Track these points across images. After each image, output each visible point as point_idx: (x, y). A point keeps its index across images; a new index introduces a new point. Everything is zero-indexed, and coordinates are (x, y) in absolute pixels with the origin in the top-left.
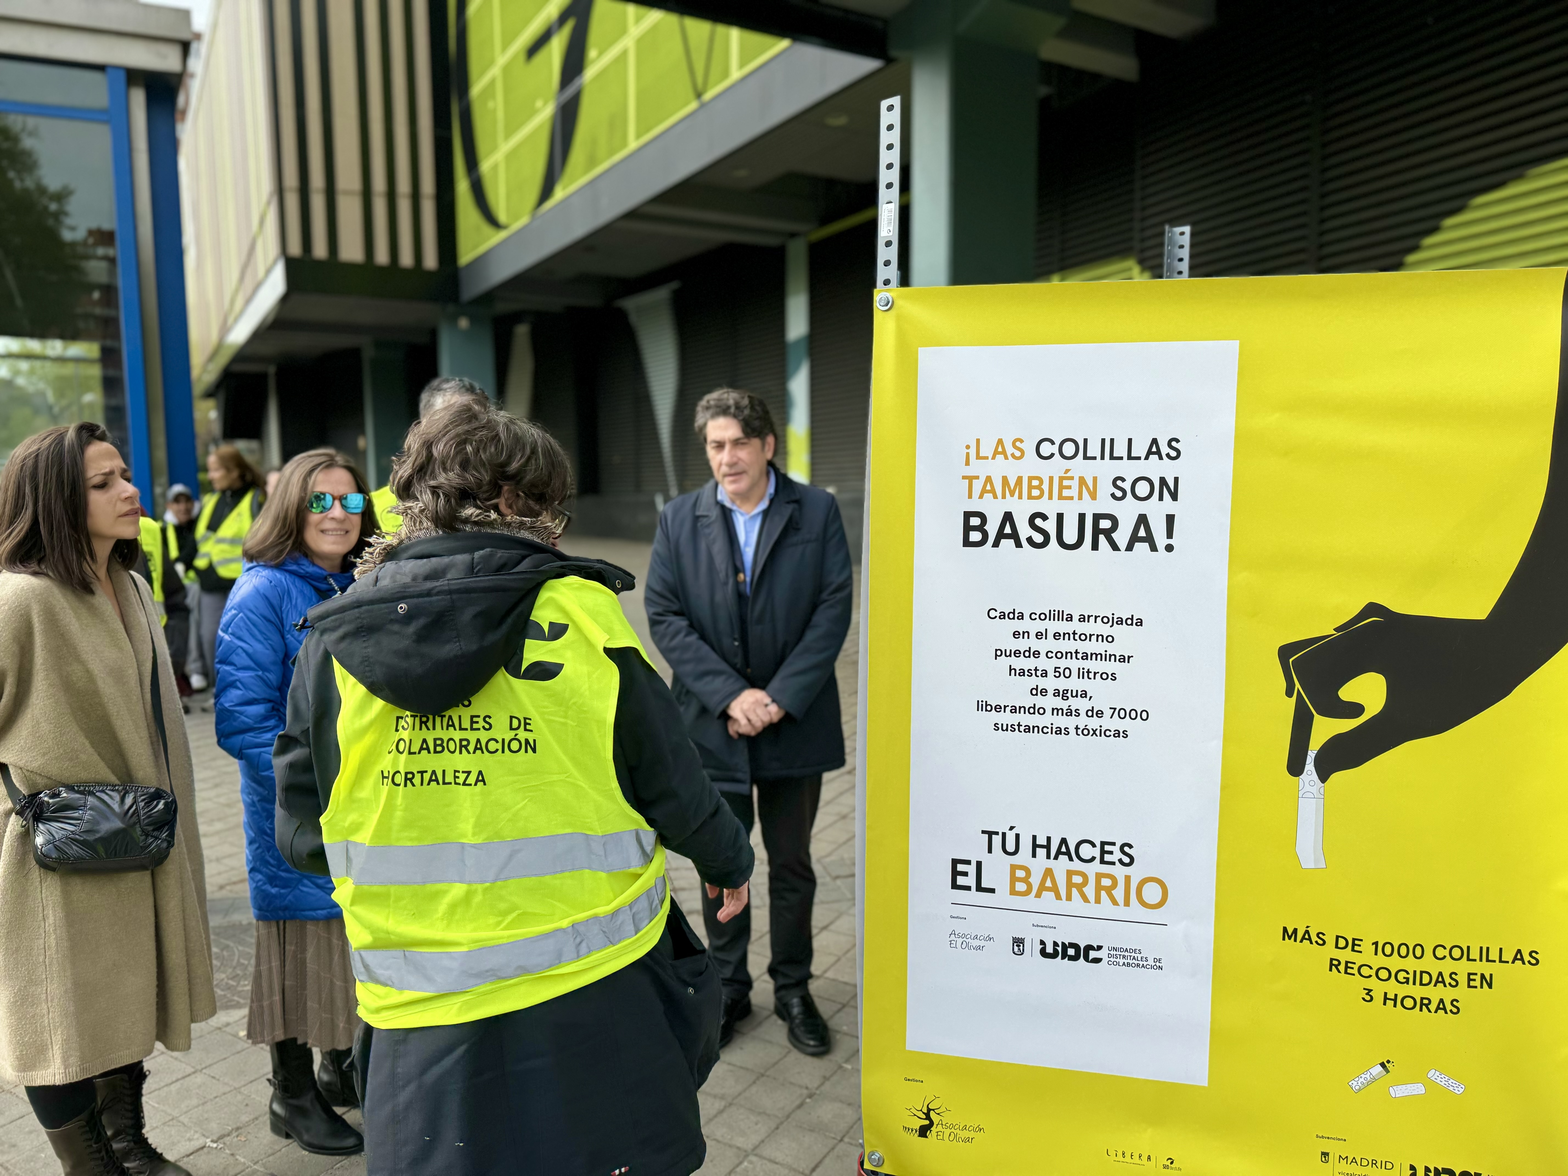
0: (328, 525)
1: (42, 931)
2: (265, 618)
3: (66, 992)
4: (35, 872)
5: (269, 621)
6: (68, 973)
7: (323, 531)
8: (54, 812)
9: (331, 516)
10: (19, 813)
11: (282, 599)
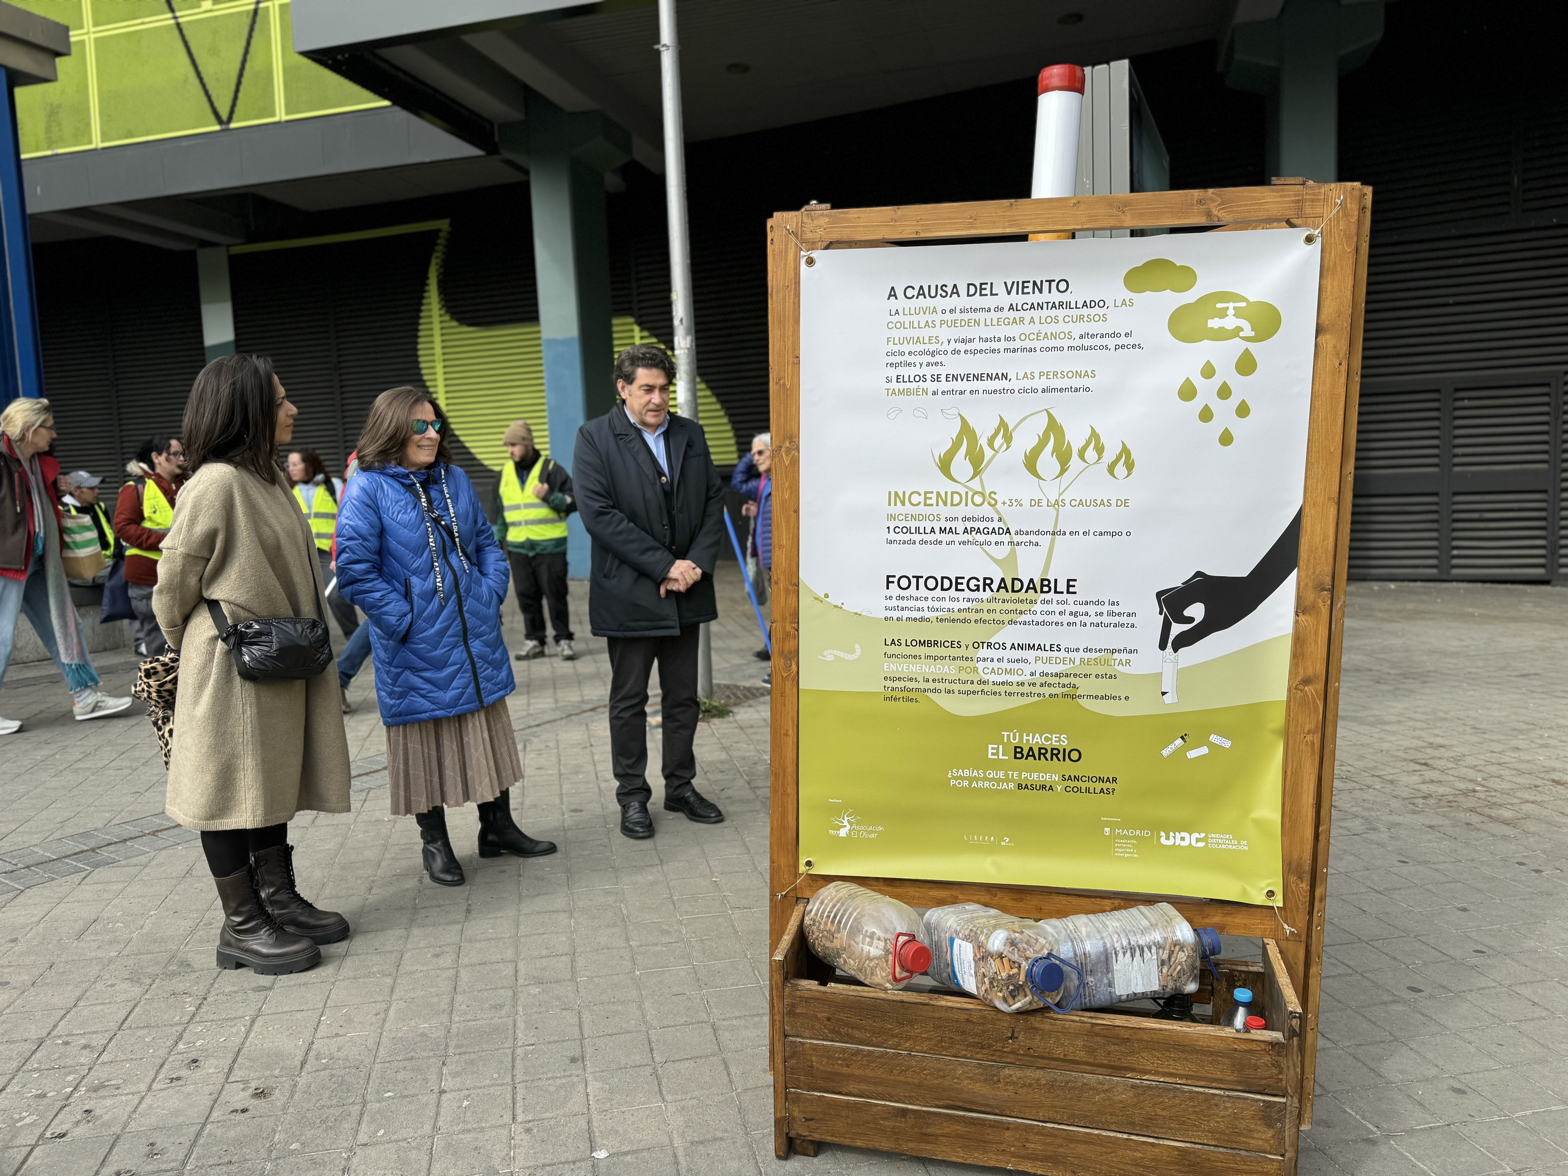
0: (425, 442)
1: (242, 721)
2: (364, 503)
3: (256, 765)
4: (238, 680)
5: (368, 505)
6: (259, 752)
7: (419, 446)
8: (251, 638)
9: (427, 436)
10: (223, 640)
11: (376, 491)
